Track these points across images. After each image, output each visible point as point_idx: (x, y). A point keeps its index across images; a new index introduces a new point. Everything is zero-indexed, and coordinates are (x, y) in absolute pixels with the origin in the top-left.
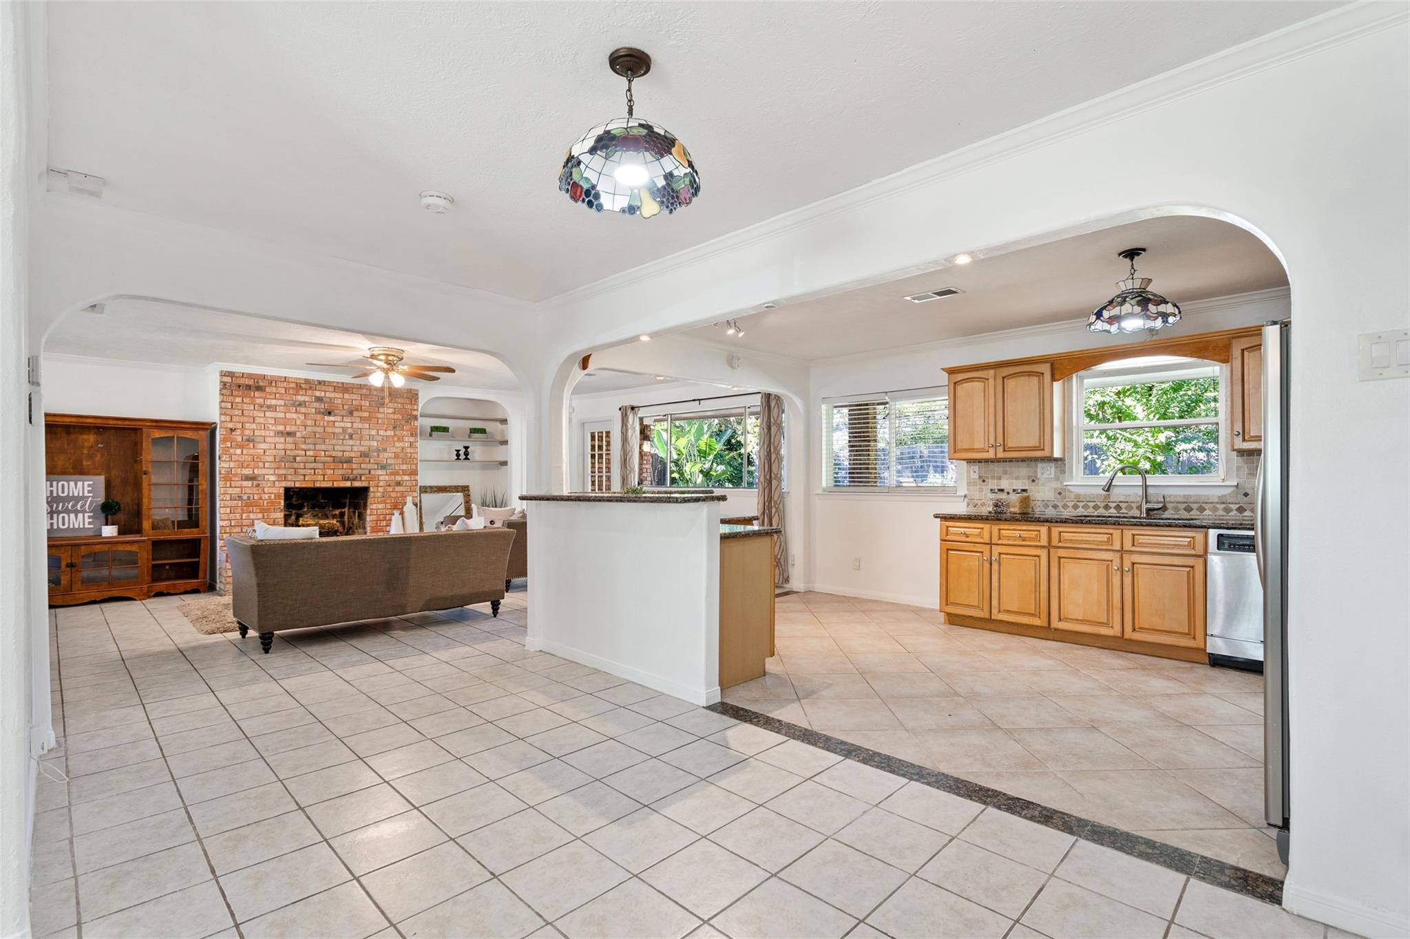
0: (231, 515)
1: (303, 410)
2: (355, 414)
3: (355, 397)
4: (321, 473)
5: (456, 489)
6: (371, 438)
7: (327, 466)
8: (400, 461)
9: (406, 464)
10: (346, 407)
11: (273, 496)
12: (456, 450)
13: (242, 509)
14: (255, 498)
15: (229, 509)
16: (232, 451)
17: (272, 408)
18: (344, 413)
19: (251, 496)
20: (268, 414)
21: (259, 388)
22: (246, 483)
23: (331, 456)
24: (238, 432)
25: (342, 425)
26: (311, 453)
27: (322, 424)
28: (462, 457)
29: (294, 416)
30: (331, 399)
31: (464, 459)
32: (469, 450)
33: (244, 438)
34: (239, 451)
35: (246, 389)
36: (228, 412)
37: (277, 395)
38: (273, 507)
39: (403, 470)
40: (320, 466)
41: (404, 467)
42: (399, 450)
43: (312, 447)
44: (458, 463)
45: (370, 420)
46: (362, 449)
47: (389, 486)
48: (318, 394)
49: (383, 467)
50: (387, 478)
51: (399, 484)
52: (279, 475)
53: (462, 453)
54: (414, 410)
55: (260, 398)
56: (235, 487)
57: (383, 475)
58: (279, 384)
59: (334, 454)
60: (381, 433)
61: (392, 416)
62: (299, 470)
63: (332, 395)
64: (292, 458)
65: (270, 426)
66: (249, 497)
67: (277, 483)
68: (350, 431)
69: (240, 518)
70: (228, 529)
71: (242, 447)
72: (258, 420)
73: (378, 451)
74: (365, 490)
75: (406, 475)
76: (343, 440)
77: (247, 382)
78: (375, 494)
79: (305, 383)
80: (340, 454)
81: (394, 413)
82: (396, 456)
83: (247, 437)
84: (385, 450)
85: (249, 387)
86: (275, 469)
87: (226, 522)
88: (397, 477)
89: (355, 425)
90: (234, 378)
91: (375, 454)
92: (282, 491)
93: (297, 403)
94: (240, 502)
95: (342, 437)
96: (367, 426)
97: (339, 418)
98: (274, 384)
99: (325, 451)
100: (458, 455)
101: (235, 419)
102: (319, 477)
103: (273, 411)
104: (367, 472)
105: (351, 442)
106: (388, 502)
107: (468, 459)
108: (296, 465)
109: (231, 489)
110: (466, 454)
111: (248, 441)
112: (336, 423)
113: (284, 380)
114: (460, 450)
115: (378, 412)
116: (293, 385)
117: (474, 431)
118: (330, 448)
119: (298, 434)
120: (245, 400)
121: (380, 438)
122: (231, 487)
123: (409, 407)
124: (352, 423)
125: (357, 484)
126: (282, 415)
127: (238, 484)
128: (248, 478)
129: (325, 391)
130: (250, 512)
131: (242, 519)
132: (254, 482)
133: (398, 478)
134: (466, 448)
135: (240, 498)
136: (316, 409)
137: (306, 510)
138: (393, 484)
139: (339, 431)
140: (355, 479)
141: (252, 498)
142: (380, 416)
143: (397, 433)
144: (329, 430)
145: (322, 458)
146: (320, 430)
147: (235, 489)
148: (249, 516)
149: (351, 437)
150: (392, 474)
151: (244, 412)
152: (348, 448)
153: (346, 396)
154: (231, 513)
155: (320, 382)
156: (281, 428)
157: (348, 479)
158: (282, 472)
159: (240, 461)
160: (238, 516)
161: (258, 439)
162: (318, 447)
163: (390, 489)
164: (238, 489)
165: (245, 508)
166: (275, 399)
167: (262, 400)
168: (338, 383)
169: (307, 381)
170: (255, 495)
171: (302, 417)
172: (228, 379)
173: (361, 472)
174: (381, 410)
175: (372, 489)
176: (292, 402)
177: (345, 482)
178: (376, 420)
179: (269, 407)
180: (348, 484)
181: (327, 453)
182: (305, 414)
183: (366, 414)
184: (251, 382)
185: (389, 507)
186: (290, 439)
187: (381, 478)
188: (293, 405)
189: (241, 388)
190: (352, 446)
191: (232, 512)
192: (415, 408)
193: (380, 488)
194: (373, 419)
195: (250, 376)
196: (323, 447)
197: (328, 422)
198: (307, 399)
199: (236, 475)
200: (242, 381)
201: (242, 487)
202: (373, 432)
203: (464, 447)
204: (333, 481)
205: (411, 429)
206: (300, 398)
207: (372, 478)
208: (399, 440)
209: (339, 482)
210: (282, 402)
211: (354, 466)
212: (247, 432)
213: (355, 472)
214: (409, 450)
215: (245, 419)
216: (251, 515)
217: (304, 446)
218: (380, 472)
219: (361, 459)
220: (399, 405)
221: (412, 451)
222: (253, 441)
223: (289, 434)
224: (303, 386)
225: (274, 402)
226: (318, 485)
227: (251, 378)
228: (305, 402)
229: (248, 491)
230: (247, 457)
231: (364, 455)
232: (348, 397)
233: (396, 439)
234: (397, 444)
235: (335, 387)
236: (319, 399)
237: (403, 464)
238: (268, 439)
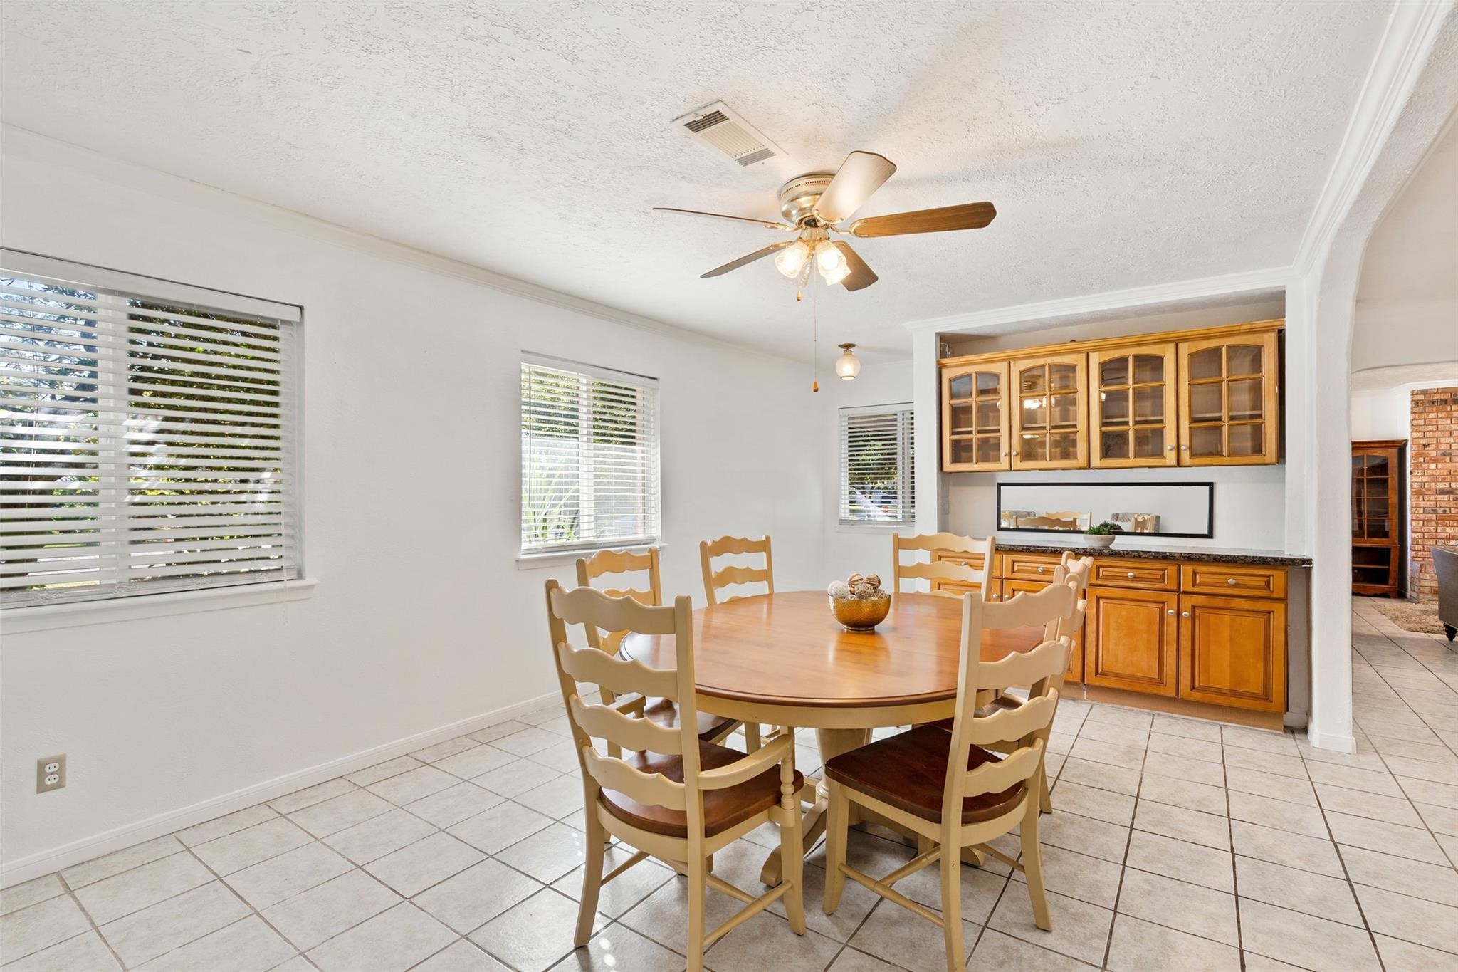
0: (1424, 528)
13: (1437, 523)
14: (1453, 512)
15: (1421, 522)
16: (1425, 466)
19: (1448, 510)
21: (1456, 402)
22: (1441, 497)
24: (1432, 447)
33: (1439, 452)
34: (1433, 466)
35: (1441, 404)
36: (1420, 429)
56: (1428, 501)
66: (1445, 512)
69: (1434, 531)
70: (1420, 541)
71: (1436, 461)
72: (1455, 434)
77: (1442, 397)
83: (1443, 452)
85: (1445, 402)
87: (1418, 534)
90: (1427, 396)
94: (1435, 515)
101: (1428, 435)
109: (1423, 502)
111: (1444, 455)
120: (1440, 415)
122: (1424, 500)
127: (1432, 497)
128: (1443, 492)
130: (1446, 526)
131: (1436, 532)
135: (1434, 511)
141: (1448, 512)
147: (1428, 503)
148: (1445, 530)
151: (1440, 427)
154: (1423, 525)
159: (1433, 475)
160: (1432, 529)
164: (1432, 503)
165: (1439, 522)
170: (1452, 509)
172: (1421, 397)
184: (1447, 396)
189: (1435, 404)
191: (1425, 524)
195: (1445, 390)
199: (1429, 489)
200: (1436, 397)
201: (1436, 501)
212: (1442, 447)
215: (1440, 434)
222: (1450, 454)
227: (1448, 393)
229: (1443, 504)
230: (1442, 471)
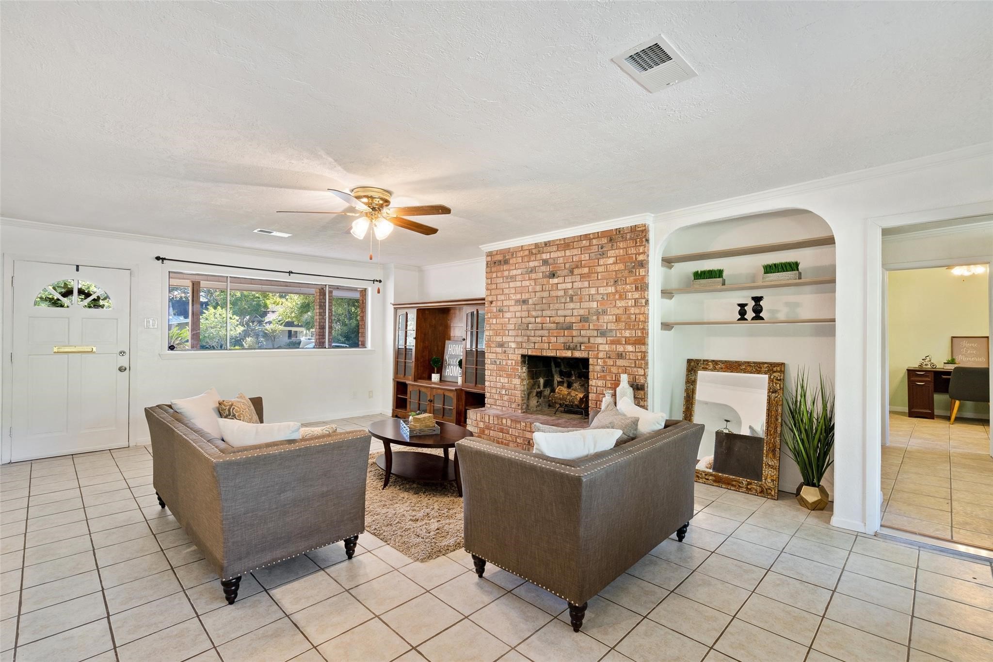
0: (491, 377)
1: (533, 276)
2: (576, 271)
3: (575, 252)
4: (546, 341)
5: (756, 367)
6: (591, 298)
7: (552, 333)
8: (622, 325)
9: (629, 329)
10: (567, 266)
11: (514, 362)
12: (739, 305)
14: (504, 364)
15: (489, 372)
16: (491, 320)
17: (513, 278)
18: (566, 272)
20: (512, 285)
21: (506, 262)
22: (498, 350)
23: (554, 323)
24: (494, 304)
25: (564, 286)
26: (538, 320)
27: (547, 289)
28: (750, 314)
29: (527, 283)
30: (554, 259)
31: (753, 319)
32: (761, 303)
33: (497, 309)
34: (494, 321)
35: (499, 265)
36: (489, 287)
37: (517, 265)
38: (514, 373)
39: (626, 337)
40: (545, 333)
41: (627, 334)
42: (620, 311)
43: (540, 313)
44: (743, 325)
45: (589, 277)
46: (582, 312)
47: (609, 358)
48: (544, 256)
49: (603, 334)
50: (607, 347)
51: (620, 356)
52: (517, 343)
53: (749, 310)
54: (639, 254)
55: (507, 270)
57: (603, 345)
58: (519, 254)
59: (557, 320)
60: (601, 290)
61: (613, 268)
62: (531, 338)
63: (553, 255)
64: (526, 325)
65: (512, 295)
67: (516, 350)
68: (571, 292)
69: (495, 380)
70: (489, 389)
71: (496, 317)
72: (506, 291)
73: (598, 314)
74: (585, 362)
75: (629, 344)
76: (565, 303)
77: (499, 258)
78: (595, 368)
79: (536, 248)
80: (561, 320)
81: (615, 263)
82: (618, 320)
83: (499, 308)
84: (605, 312)
85: (500, 262)
86: (515, 336)
87: (488, 383)
88: (618, 346)
89: (576, 285)
90: (492, 257)
91: (595, 317)
92: (519, 358)
93: (530, 270)
94: (495, 366)
95: (563, 300)
96: (586, 284)
97: (561, 280)
98: (515, 256)
99: (550, 317)
100: (743, 314)
101: (492, 292)
102: (545, 344)
103: (513, 281)
104: (586, 340)
105: (572, 305)
106: (608, 378)
107: (762, 319)
108: (528, 333)
109: (490, 354)
110: (758, 310)
111: (500, 311)
112: (559, 285)
113: (520, 249)
114: (746, 305)
115: (599, 265)
116: (527, 253)
117: (770, 269)
118: (554, 313)
119: (530, 302)
120: (498, 275)
121: (599, 298)
122: (490, 352)
123: (633, 251)
124: (573, 282)
125: (578, 354)
126: (518, 284)
127: (494, 350)
128: (499, 345)
129: (550, 252)
130: (501, 376)
132: (503, 349)
133: (620, 348)
134: (757, 299)
135: (496, 363)
136: (543, 272)
137: (574, 378)
138: (613, 355)
139: (561, 293)
140: (574, 349)
141: (502, 363)
142: (600, 269)
143: (619, 288)
144: (553, 293)
145: (548, 325)
146: (546, 294)
147: (493, 354)
148: (500, 379)
149: (572, 300)
150: (613, 343)
151: (498, 285)
152: (569, 312)
153: (568, 253)
154: (490, 375)
155: (546, 244)
156: (518, 297)
157: (569, 349)
158: (519, 339)
159: (495, 330)
160: (494, 378)
161: (505, 309)
162: (545, 313)
163: (610, 362)
164: (494, 355)
165: (498, 372)
166: (515, 269)
167: (507, 272)
168: (560, 240)
169: (537, 245)
170: (504, 361)
171: (532, 283)
172: (489, 259)
173: (580, 339)
174: (601, 262)
175: (591, 361)
176: (525, 270)
177: (566, 351)
178: (596, 275)
179: (512, 277)
180: (568, 354)
181: (551, 318)
182: (535, 279)
183: (586, 270)
184: (502, 258)
185: (610, 386)
186: (525, 307)
187: (601, 348)
188: (527, 273)
189: (496, 264)
190: (573, 309)
192: (641, 251)
193: (599, 360)
194: (593, 275)
195: (501, 252)
196: (548, 313)
197: (552, 285)
198: (536, 264)
199: (493, 342)
200: (497, 258)
201: (496, 353)
202: (593, 291)
203: (754, 299)
204: (556, 350)
205: (635, 280)
206: (532, 264)
207: (591, 347)
208: (621, 298)
209: (561, 351)
210: (519, 272)
211: (575, 333)
212: (499, 304)
213: (575, 340)
214: (632, 310)
215: (498, 292)
216: (501, 378)
217: (534, 313)
218: (600, 340)
219: (580, 324)
220: (621, 251)
221: (637, 311)
222: (502, 311)
223: (525, 302)
224: (534, 251)
225: (514, 272)
226: (545, 354)
227: (501, 254)
228: (535, 267)
229: (500, 357)
230: (499, 325)
231: (584, 319)
232: (569, 254)
233: (617, 297)
234: (620, 304)
235: (558, 245)
236: (545, 262)
237: (626, 329)
238: (512, 309)
